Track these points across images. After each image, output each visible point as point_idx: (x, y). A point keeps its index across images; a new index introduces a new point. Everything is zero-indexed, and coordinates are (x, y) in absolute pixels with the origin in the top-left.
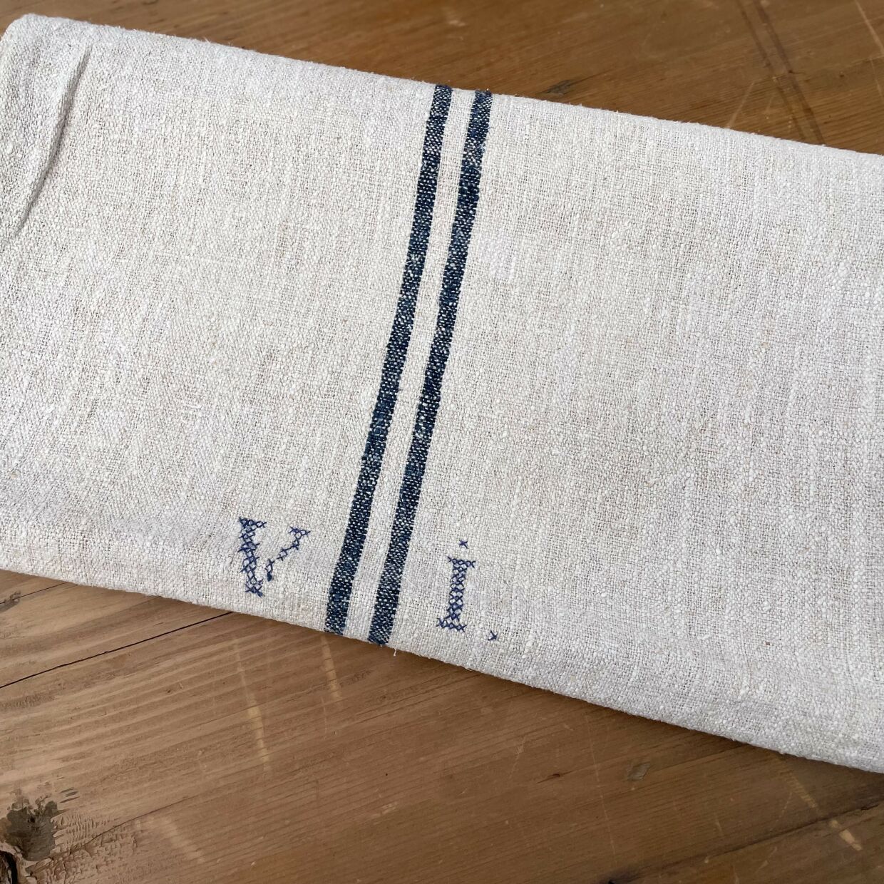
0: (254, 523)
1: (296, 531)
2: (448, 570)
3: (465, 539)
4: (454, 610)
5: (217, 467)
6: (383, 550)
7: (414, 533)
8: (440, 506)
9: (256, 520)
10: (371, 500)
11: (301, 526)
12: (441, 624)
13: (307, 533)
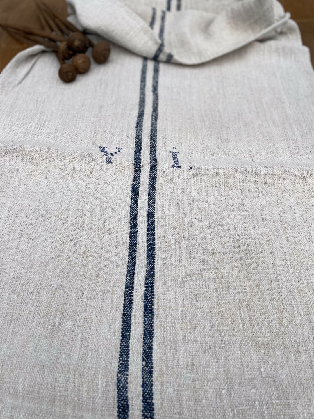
0: (104, 147)
1: (118, 148)
2: (171, 154)
3: (175, 147)
4: (176, 162)
5: (89, 134)
6: (148, 151)
7: (158, 146)
8: (165, 139)
9: (104, 146)
10: (141, 138)
11: (120, 147)
12: (173, 166)
13: (122, 149)
